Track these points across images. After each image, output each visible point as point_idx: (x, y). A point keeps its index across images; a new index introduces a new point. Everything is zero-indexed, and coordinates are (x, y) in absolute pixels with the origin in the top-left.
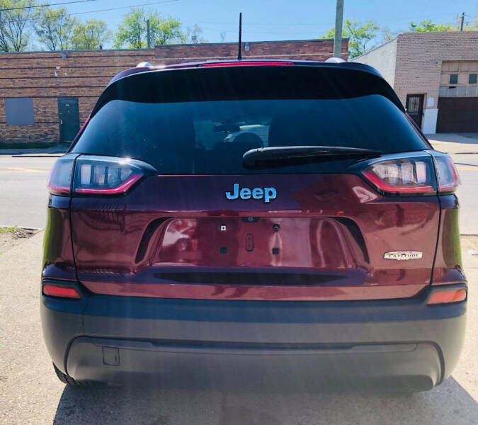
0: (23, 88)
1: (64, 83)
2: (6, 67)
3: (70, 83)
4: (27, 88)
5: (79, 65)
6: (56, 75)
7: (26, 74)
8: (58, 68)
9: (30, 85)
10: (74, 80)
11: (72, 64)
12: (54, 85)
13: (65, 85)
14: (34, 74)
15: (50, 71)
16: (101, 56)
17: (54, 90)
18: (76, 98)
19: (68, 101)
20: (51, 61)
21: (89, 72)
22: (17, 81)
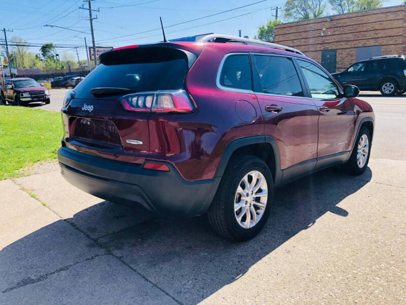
0: (299, 46)
1: (327, 40)
2: (289, 32)
3: (331, 39)
4: (301, 46)
5: (340, 25)
6: (322, 35)
7: (302, 36)
8: (324, 29)
9: (303, 44)
10: (335, 37)
11: (335, 25)
12: (320, 42)
13: (328, 42)
14: (307, 35)
15: (318, 32)
16: (357, 17)
17: (319, 46)
18: (335, 50)
19: (329, 53)
20: (319, 24)
21: (347, 30)
22: (295, 41)
